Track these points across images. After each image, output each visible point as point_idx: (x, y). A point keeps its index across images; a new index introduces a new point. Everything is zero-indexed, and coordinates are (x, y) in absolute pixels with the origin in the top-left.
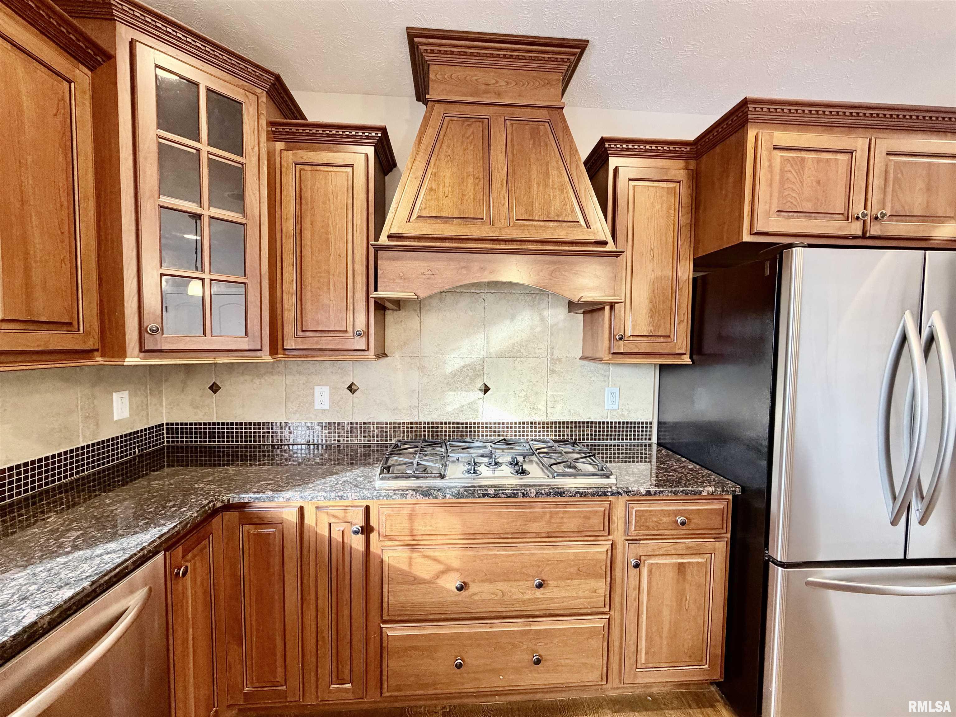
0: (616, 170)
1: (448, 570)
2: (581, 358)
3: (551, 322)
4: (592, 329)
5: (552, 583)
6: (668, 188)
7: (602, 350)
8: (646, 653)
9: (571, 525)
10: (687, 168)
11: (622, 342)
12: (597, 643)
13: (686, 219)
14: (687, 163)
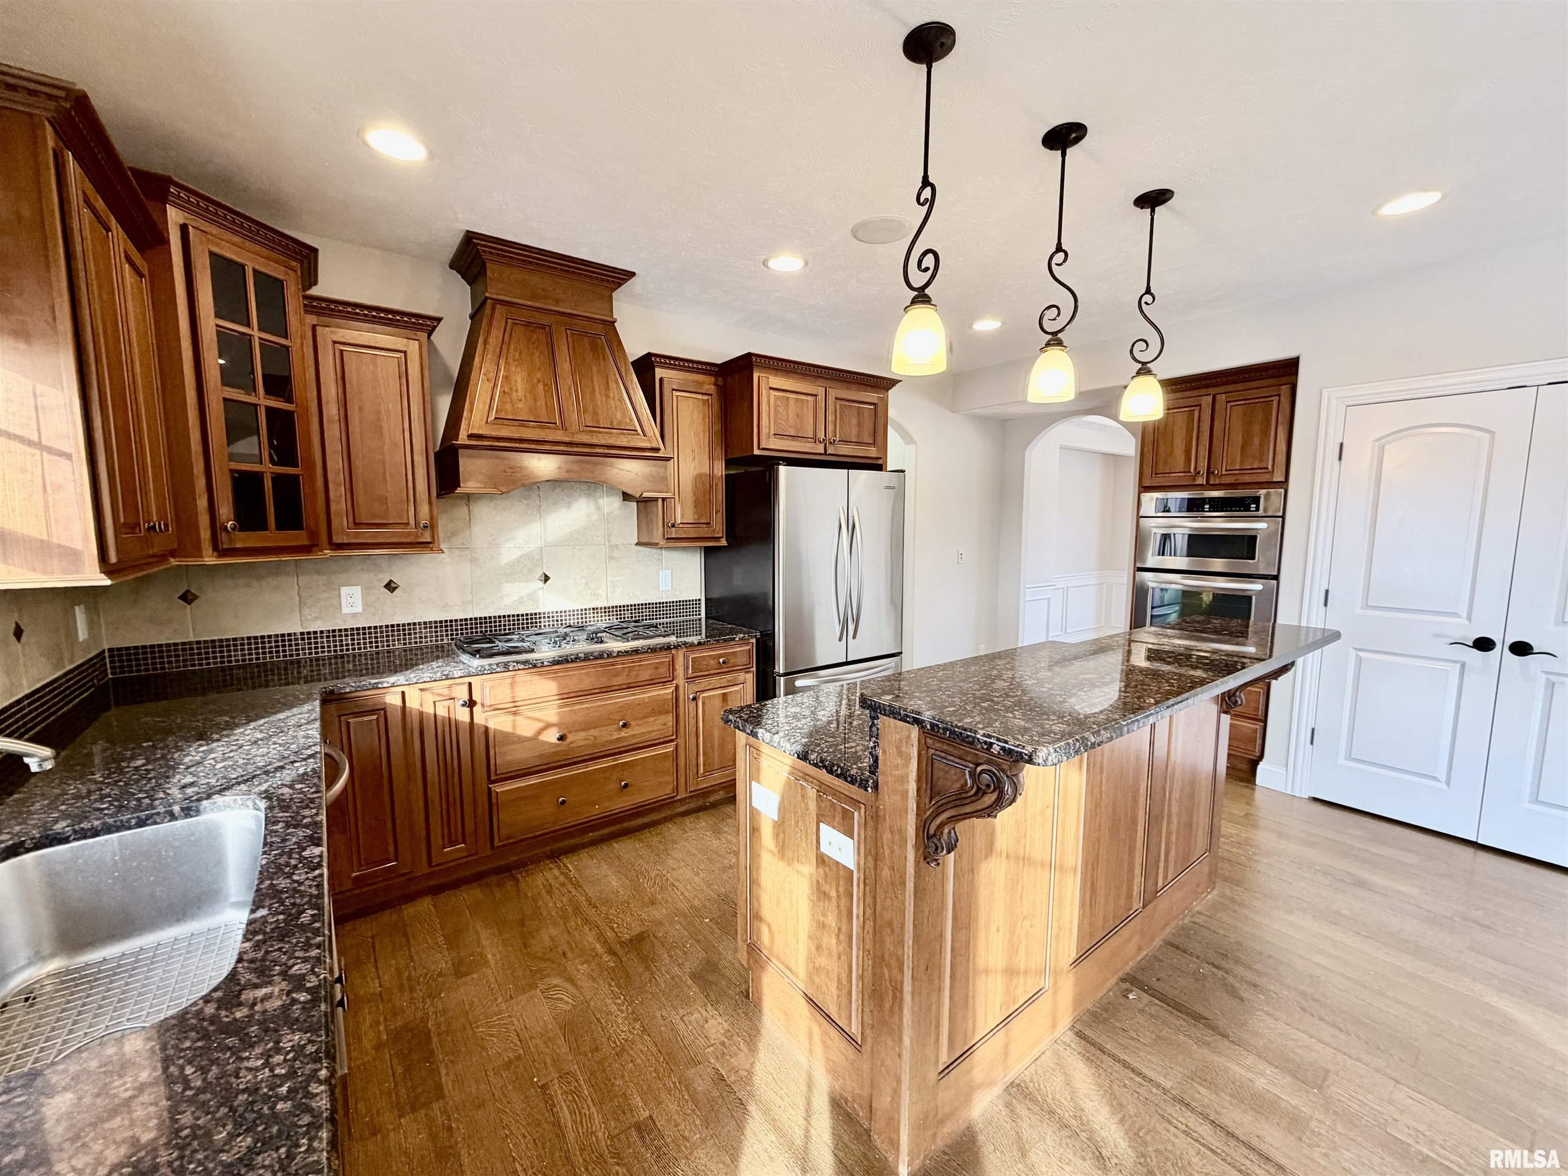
0: (661, 380)
1: (548, 726)
2: (637, 544)
3: (606, 510)
4: (647, 517)
5: (633, 723)
6: (703, 400)
7: (658, 536)
8: (704, 765)
9: (645, 675)
10: (715, 384)
11: (673, 529)
12: (668, 764)
13: (717, 427)
14: (716, 380)
